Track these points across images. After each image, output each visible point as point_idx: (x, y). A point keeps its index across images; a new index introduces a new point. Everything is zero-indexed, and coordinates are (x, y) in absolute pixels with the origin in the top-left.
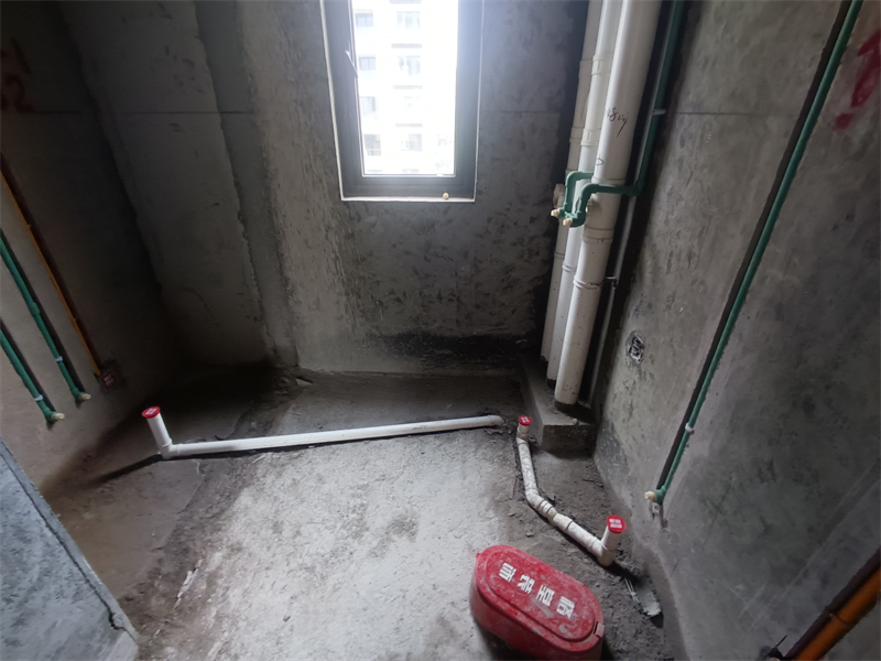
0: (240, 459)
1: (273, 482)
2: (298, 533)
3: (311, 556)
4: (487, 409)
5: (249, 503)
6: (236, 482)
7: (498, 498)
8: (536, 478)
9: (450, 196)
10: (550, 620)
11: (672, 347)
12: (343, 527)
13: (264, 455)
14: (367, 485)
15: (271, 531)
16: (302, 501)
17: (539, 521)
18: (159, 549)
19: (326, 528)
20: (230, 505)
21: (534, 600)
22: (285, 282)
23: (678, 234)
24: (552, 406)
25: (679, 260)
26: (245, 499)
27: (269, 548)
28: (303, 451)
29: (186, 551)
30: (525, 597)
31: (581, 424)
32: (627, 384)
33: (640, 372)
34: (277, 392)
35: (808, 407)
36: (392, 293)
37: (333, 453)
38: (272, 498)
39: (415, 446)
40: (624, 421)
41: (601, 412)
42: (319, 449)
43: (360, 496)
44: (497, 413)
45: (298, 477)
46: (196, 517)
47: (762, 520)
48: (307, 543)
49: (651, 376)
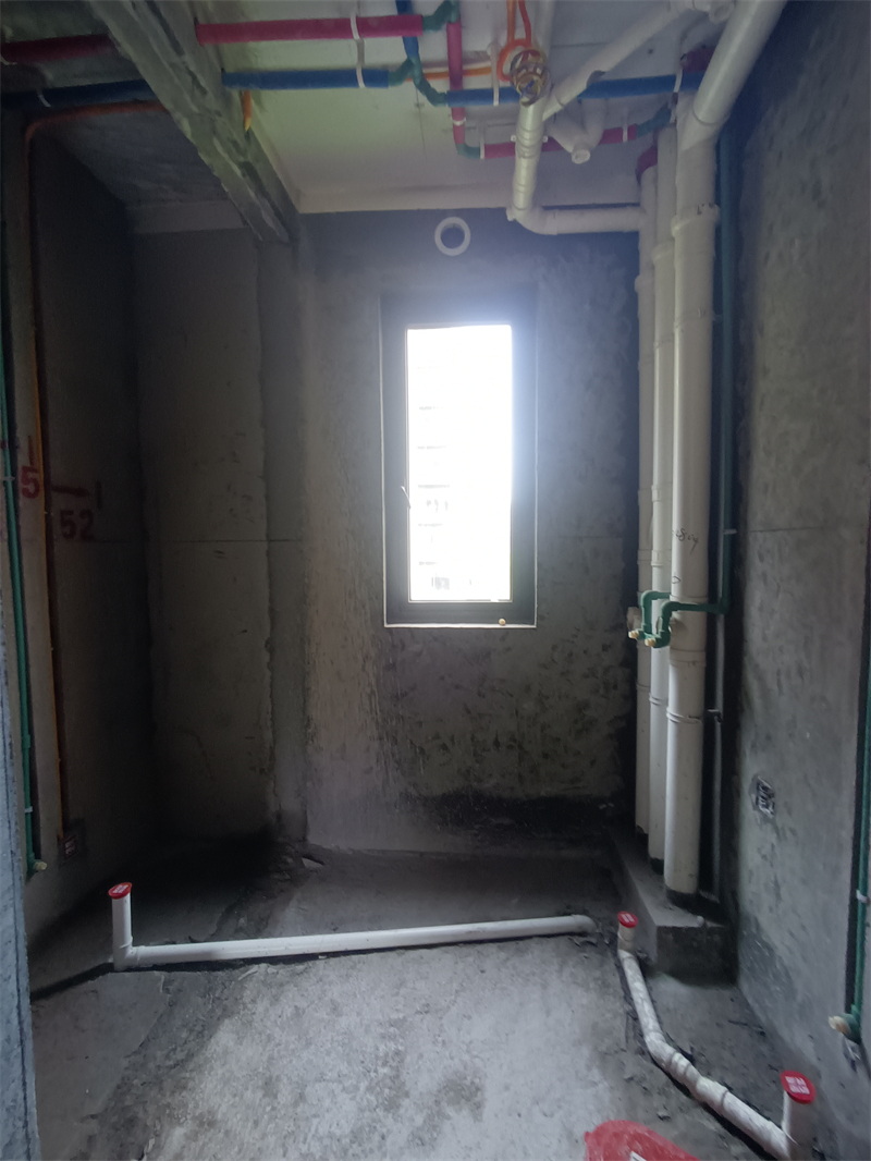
0: (220, 973)
1: (267, 1010)
2: (302, 1097)
3: (320, 1139)
4: (568, 907)
5: (231, 1044)
6: (213, 1010)
7: (603, 1048)
8: (658, 1016)
9: (507, 623)
11: (808, 785)
12: (370, 1089)
13: (255, 968)
14: (405, 1019)
15: (260, 1094)
16: (308, 1044)
17: (674, 1090)
18: (93, 1117)
19: (344, 1089)
20: (202, 1046)
22: (307, 722)
24: (663, 897)
25: (789, 676)
26: (224, 1037)
27: (256, 1123)
28: (311, 963)
29: (131, 1122)
31: (710, 924)
34: (276, 876)
36: (437, 737)
37: (353, 968)
38: (264, 1037)
39: (471, 959)
40: (771, 909)
41: (737, 905)
42: (333, 961)
43: (392, 1038)
44: (584, 912)
45: (302, 1004)
46: (151, 1065)
48: (315, 1116)
49: (793, 832)
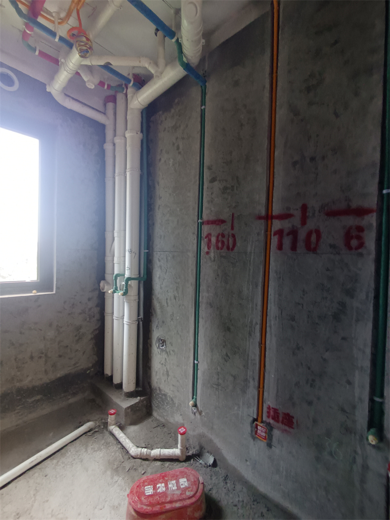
4: (80, 423)
7: (115, 467)
9: (37, 292)
10: (181, 494)
11: (179, 334)
17: (144, 462)
21: (169, 492)
23: (167, 291)
24: (123, 397)
25: (171, 300)
30: (164, 494)
31: (142, 398)
32: (162, 362)
33: (167, 353)
35: (229, 329)
40: (165, 381)
44: (88, 421)
47: (232, 375)
49: (173, 351)
